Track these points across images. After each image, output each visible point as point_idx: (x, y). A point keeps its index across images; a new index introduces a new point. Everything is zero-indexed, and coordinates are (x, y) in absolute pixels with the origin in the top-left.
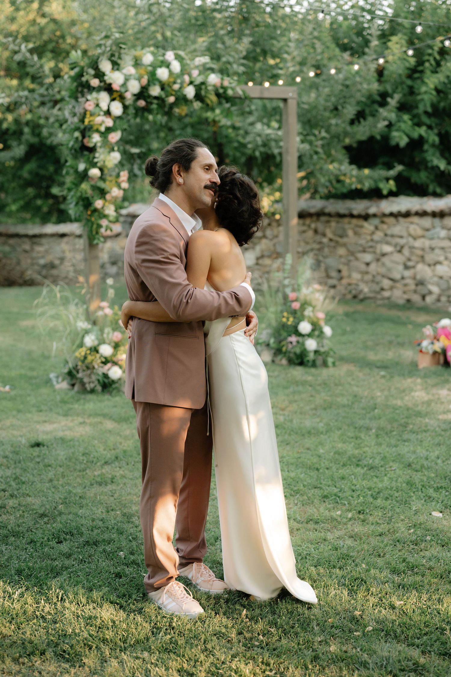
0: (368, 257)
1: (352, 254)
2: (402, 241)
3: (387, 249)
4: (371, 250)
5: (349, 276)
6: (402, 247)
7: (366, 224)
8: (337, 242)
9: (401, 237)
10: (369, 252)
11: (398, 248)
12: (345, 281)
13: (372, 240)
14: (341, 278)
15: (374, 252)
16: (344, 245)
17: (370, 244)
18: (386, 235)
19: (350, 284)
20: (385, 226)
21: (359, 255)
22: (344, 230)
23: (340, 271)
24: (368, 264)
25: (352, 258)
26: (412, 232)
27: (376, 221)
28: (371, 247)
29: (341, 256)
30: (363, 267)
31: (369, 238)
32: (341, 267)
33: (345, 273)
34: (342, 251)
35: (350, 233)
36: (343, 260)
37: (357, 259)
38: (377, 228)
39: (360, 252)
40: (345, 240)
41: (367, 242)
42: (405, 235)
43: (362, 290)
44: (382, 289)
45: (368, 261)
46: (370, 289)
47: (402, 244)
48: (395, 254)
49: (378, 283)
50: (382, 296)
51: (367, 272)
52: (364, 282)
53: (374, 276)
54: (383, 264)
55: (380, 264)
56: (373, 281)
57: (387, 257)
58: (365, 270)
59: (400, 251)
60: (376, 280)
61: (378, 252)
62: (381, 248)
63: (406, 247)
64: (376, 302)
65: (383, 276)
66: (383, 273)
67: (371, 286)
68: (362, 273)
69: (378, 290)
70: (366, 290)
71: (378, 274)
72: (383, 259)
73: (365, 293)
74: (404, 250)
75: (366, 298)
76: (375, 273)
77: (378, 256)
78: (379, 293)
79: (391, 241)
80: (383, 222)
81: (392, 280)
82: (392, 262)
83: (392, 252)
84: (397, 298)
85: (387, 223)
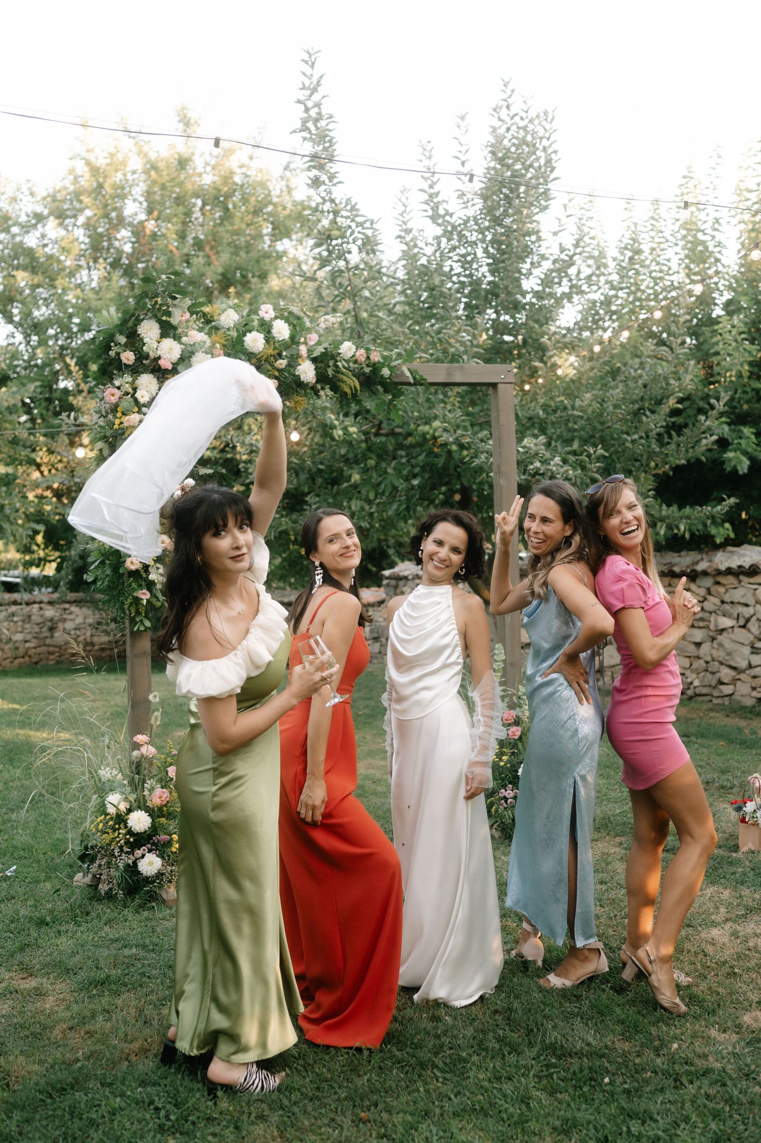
2: (747, 612)
3: (726, 622)
4: (701, 624)
6: (748, 620)
9: (747, 605)
10: (700, 628)
11: (742, 622)
18: (723, 602)
20: (722, 590)
27: (708, 582)
28: (702, 619)
38: (709, 592)
42: (751, 601)
43: (691, 683)
44: (721, 683)
45: (698, 640)
46: (701, 681)
47: (747, 616)
48: (736, 630)
49: (713, 673)
50: (722, 692)
51: (698, 658)
52: (692, 671)
53: (707, 662)
54: (721, 645)
55: (715, 644)
56: (706, 671)
57: (724, 634)
58: (696, 654)
59: (744, 627)
60: (710, 669)
61: (712, 627)
62: (716, 621)
63: (754, 619)
64: (711, 701)
65: (721, 663)
66: (720, 659)
67: (704, 677)
68: (689, 657)
69: (713, 683)
70: (696, 683)
71: (713, 660)
72: (720, 638)
73: (695, 687)
74: (750, 625)
75: (696, 695)
76: (709, 659)
77: (711, 634)
78: (714, 688)
79: (732, 611)
80: (718, 583)
81: (734, 668)
82: (734, 642)
83: (732, 627)
84: (742, 696)
85: (724, 585)
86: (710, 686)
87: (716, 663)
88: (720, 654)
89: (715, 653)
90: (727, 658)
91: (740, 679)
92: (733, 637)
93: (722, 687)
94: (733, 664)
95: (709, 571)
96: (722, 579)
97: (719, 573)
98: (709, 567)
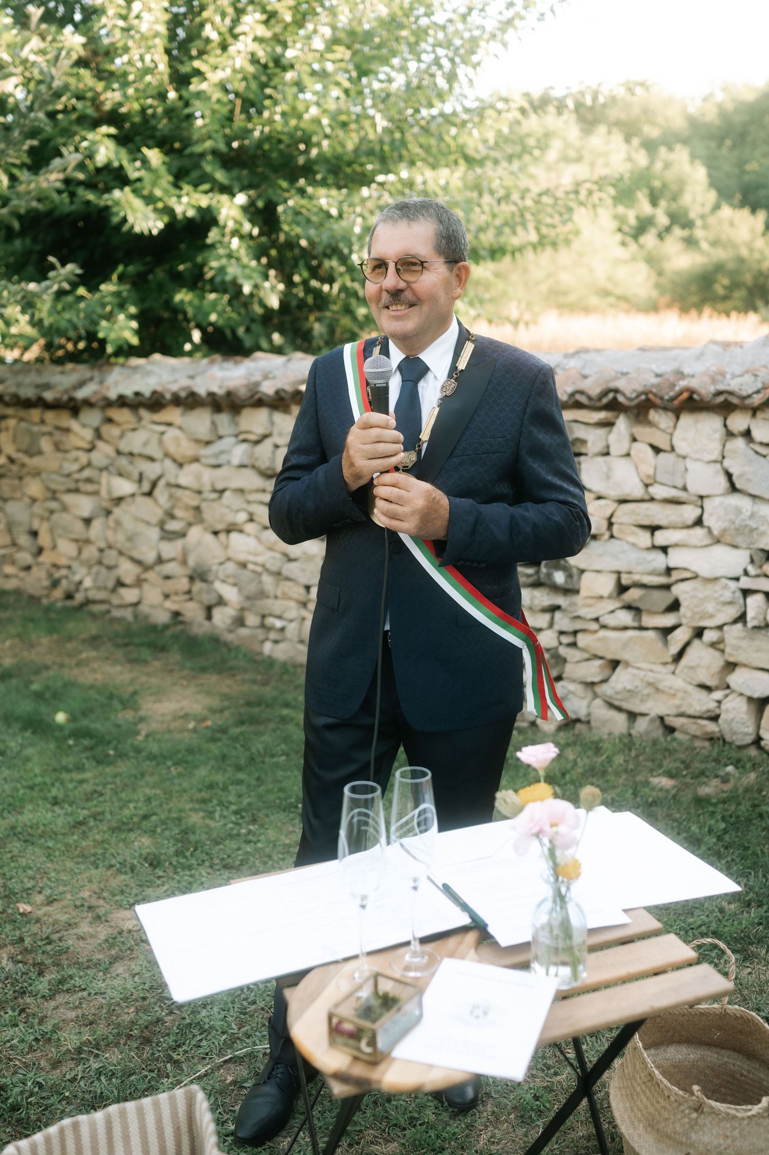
0: (84, 505)
1: (53, 495)
2: (151, 470)
3: (124, 487)
4: (90, 488)
5: (54, 547)
6: (154, 485)
7: (74, 425)
8: (23, 465)
9: (152, 459)
10: (86, 493)
11: (146, 487)
12: (46, 558)
13: (89, 464)
14: (40, 551)
15: (96, 493)
16: (37, 473)
17: (87, 473)
18: (117, 452)
19: (56, 566)
20: (116, 432)
21: (69, 499)
22: (34, 438)
23: (34, 534)
24: (88, 521)
25: (54, 505)
26: (172, 449)
27: (96, 418)
28: (89, 480)
29: (34, 500)
30: (79, 526)
31: (84, 458)
32: (36, 525)
33: (44, 539)
34: (34, 488)
35: (45, 444)
36: (37, 509)
37: (65, 508)
38: (99, 435)
39: (69, 491)
40: (36, 462)
41: (82, 469)
42: (158, 454)
43: (80, 583)
44: (120, 584)
45: (86, 514)
46: (95, 580)
47: (153, 477)
48: (140, 500)
49: (110, 568)
50: (122, 598)
51: (88, 541)
52: (83, 563)
53: (101, 551)
54: (118, 523)
55: (111, 520)
56: (100, 563)
57: (123, 505)
58: (84, 536)
59: (149, 494)
60: (105, 561)
61: (104, 493)
62: (108, 483)
63: (161, 483)
64: (108, 612)
65: (121, 553)
66: (119, 546)
67: (97, 574)
68: (76, 541)
69: (111, 583)
70: (88, 583)
71: (110, 547)
72: (117, 512)
73: (86, 590)
74: (157, 492)
75: (88, 602)
76: (102, 545)
77: (106, 504)
78: (114, 590)
79: (130, 468)
80: (110, 421)
81: (138, 562)
82: (136, 519)
83: (133, 495)
84: (152, 606)
85: (118, 424)
87: (113, 553)
88: (119, 539)
89: (110, 535)
91: (146, 580)
92: (134, 510)
93: (123, 591)
94: (135, 554)
95: (93, 400)
96: (115, 414)
97: (109, 404)
98: (95, 393)
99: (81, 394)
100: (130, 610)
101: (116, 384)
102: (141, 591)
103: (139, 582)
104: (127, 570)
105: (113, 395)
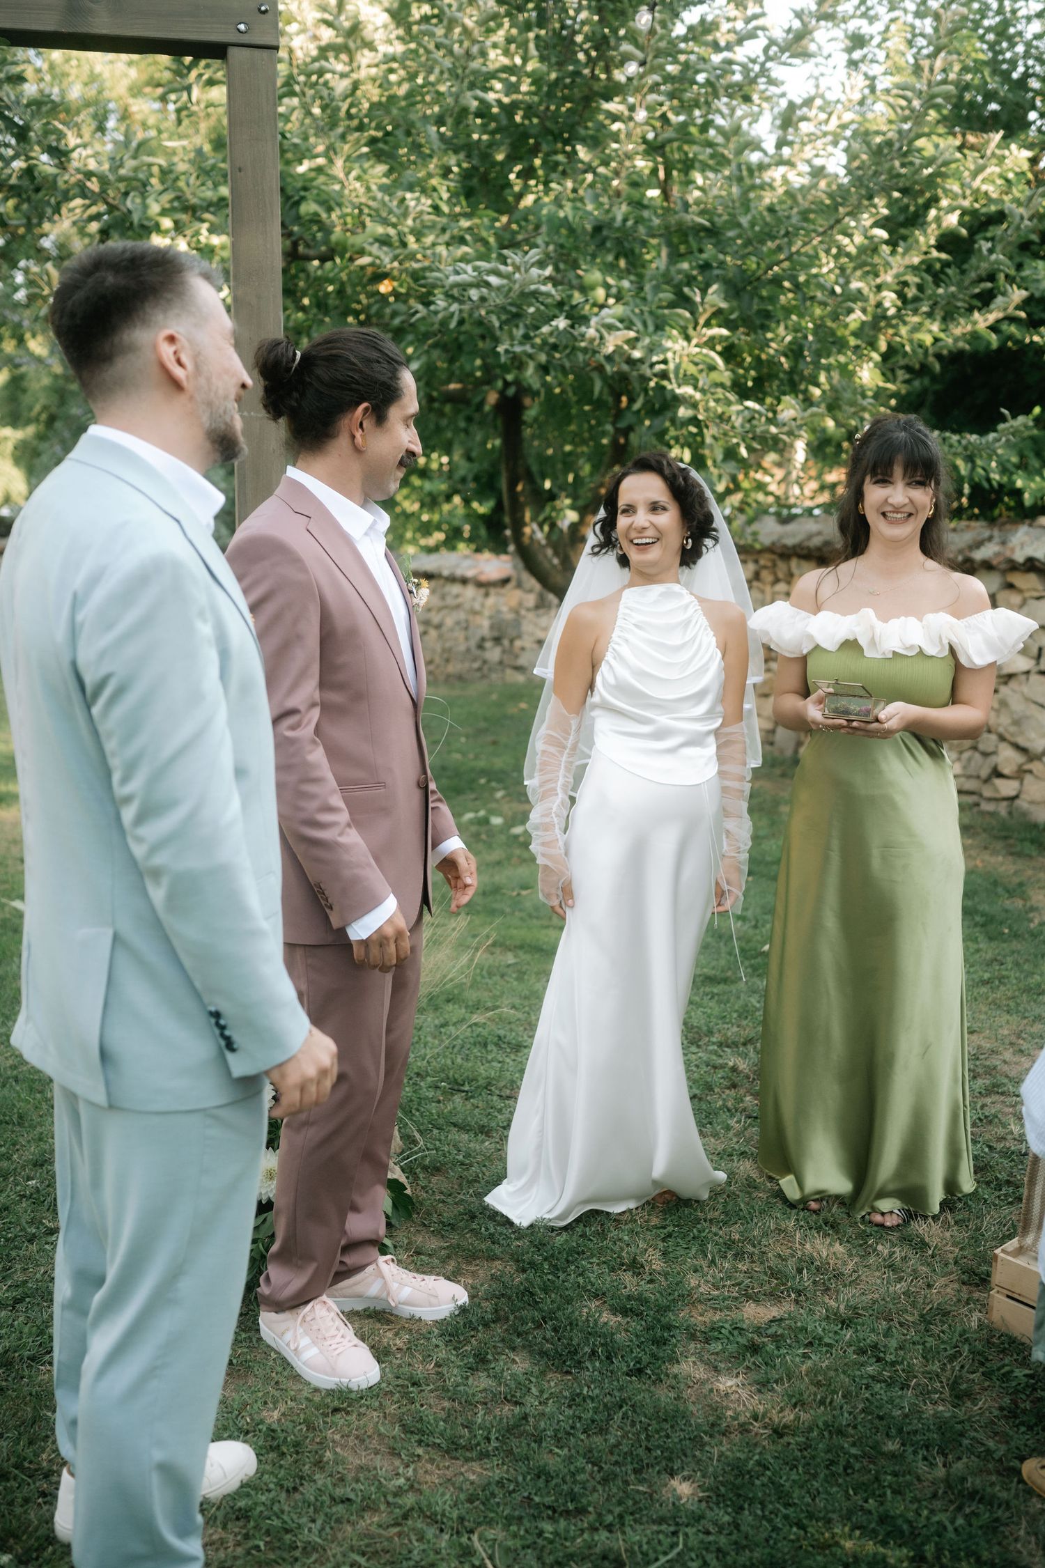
44: (995, 773)
57: (1014, 683)
65: (1002, 738)
69: (985, 773)
80: (1010, 586)
81: (1023, 750)
82: (1028, 700)
83: (1028, 673)
84: (1032, 802)
85: (1020, 591)
86: (978, 777)
90: (1012, 729)
91: (1030, 772)
92: (1025, 689)
93: (998, 782)
94: (1022, 741)
95: (995, 562)
96: (1018, 579)
97: (1013, 567)
98: (997, 554)
99: (979, 555)
100: (1005, 804)
101: (1022, 545)
102: (1022, 784)
103: (1020, 774)
104: (1008, 758)
105: (1020, 557)
